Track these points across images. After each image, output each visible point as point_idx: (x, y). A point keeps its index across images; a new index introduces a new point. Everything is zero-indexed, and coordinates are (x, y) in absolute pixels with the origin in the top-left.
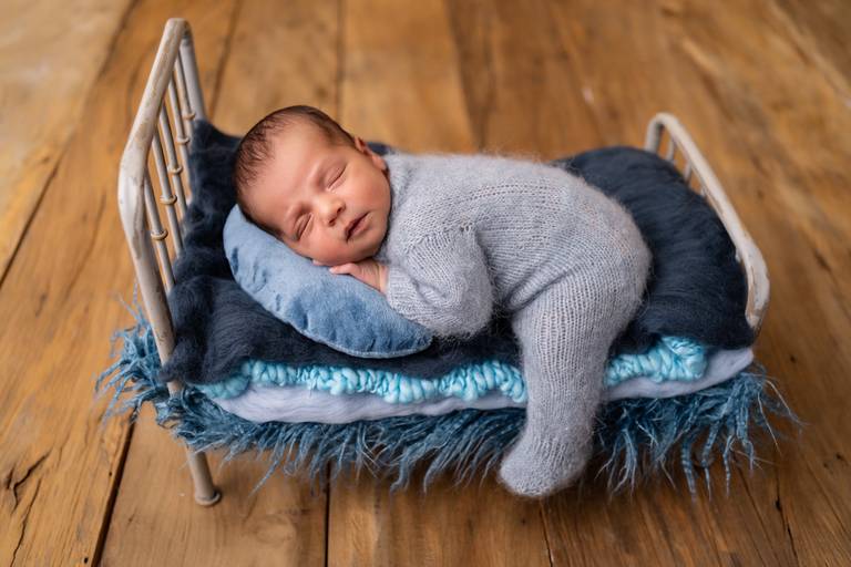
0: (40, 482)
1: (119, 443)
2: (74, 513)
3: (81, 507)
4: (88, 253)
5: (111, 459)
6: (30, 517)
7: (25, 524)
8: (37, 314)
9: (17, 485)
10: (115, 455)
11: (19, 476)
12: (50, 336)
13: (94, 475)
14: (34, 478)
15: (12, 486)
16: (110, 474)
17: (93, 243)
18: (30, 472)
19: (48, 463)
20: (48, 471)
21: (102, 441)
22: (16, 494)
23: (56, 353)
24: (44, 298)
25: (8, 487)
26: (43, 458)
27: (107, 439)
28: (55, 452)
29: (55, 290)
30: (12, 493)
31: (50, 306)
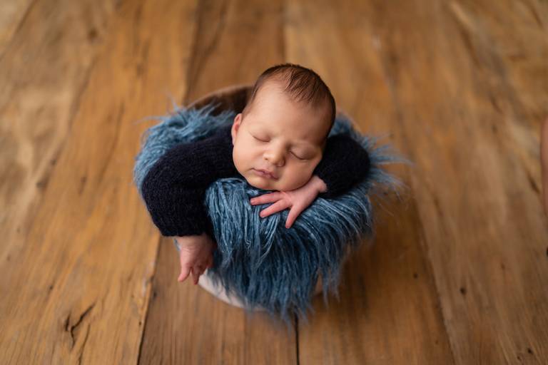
0: (89, 326)
1: (145, 299)
2: (115, 353)
3: (120, 349)
4: (114, 147)
5: (140, 312)
6: (84, 355)
7: (80, 359)
8: (81, 191)
9: (73, 328)
10: (142, 308)
11: (74, 322)
12: (90, 211)
13: (129, 324)
14: (85, 324)
15: (69, 329)
16: (140, 323)
17: (116, 139)
18: (82, 318)
19: (95, 311)
20: (94, 318)
21: (133, 296)
22: (73, 335)
23: (95, 224)
24: (84, 180)
25: (66, 330)
26: (91, 308)
27: (136, 295)
28: (99, 303)
29: (92, 175)
30: (70, 334)
31: (89, 186)
